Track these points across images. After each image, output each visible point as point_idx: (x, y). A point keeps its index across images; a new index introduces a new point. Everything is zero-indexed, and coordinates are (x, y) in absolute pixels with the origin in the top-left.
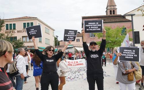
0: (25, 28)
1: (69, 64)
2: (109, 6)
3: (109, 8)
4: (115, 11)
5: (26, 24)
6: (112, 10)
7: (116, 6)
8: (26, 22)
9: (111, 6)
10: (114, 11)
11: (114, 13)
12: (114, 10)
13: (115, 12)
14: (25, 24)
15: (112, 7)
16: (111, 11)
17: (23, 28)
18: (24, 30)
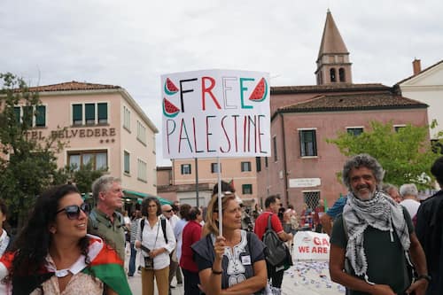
0: (77, 122)
1: (317, 247)
2: (326, 54)
3: (326, 60)
4: (346, 72)
5: (84, 107)
6: (337, 68)
7: (348, 54)
8: (83, 102)
9: (332, 55)
10: (342, 71)
11: (342, 79)
12: (343, 67)
13: (346, 76)
14: (77, 108)
15: (336, 56)
16: (333, 72)
17: (71, 123)
18: (75, 129)
